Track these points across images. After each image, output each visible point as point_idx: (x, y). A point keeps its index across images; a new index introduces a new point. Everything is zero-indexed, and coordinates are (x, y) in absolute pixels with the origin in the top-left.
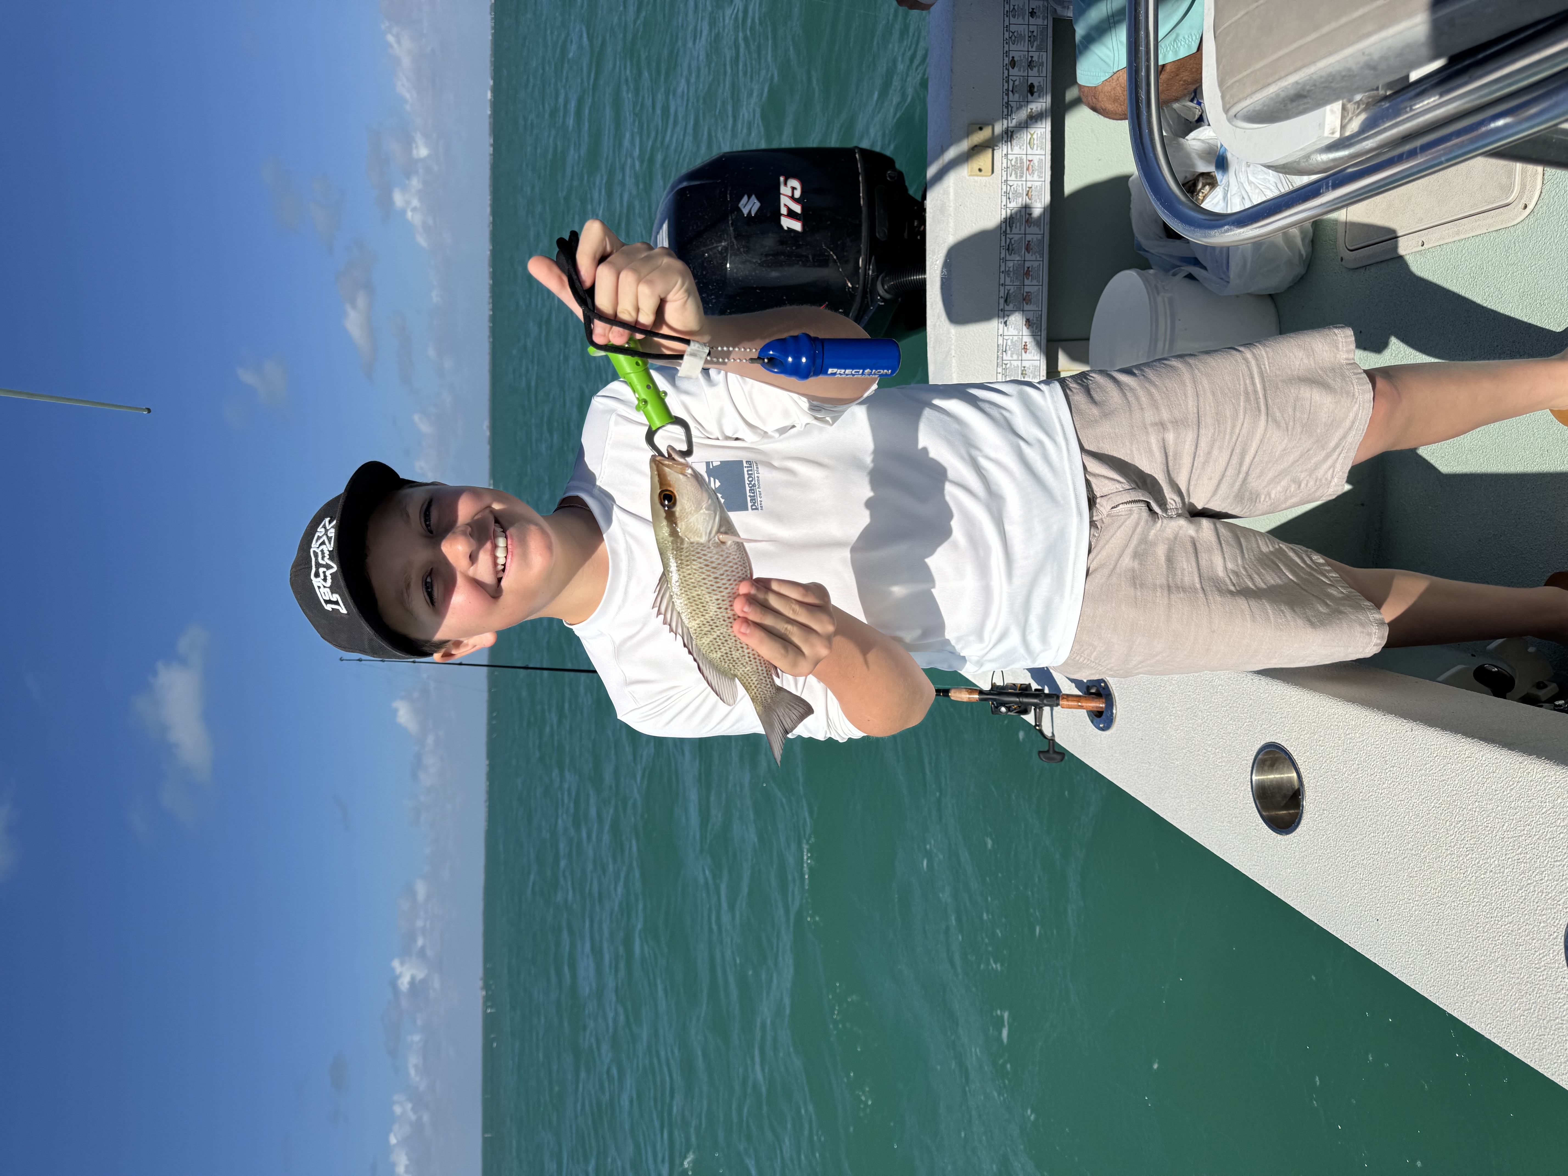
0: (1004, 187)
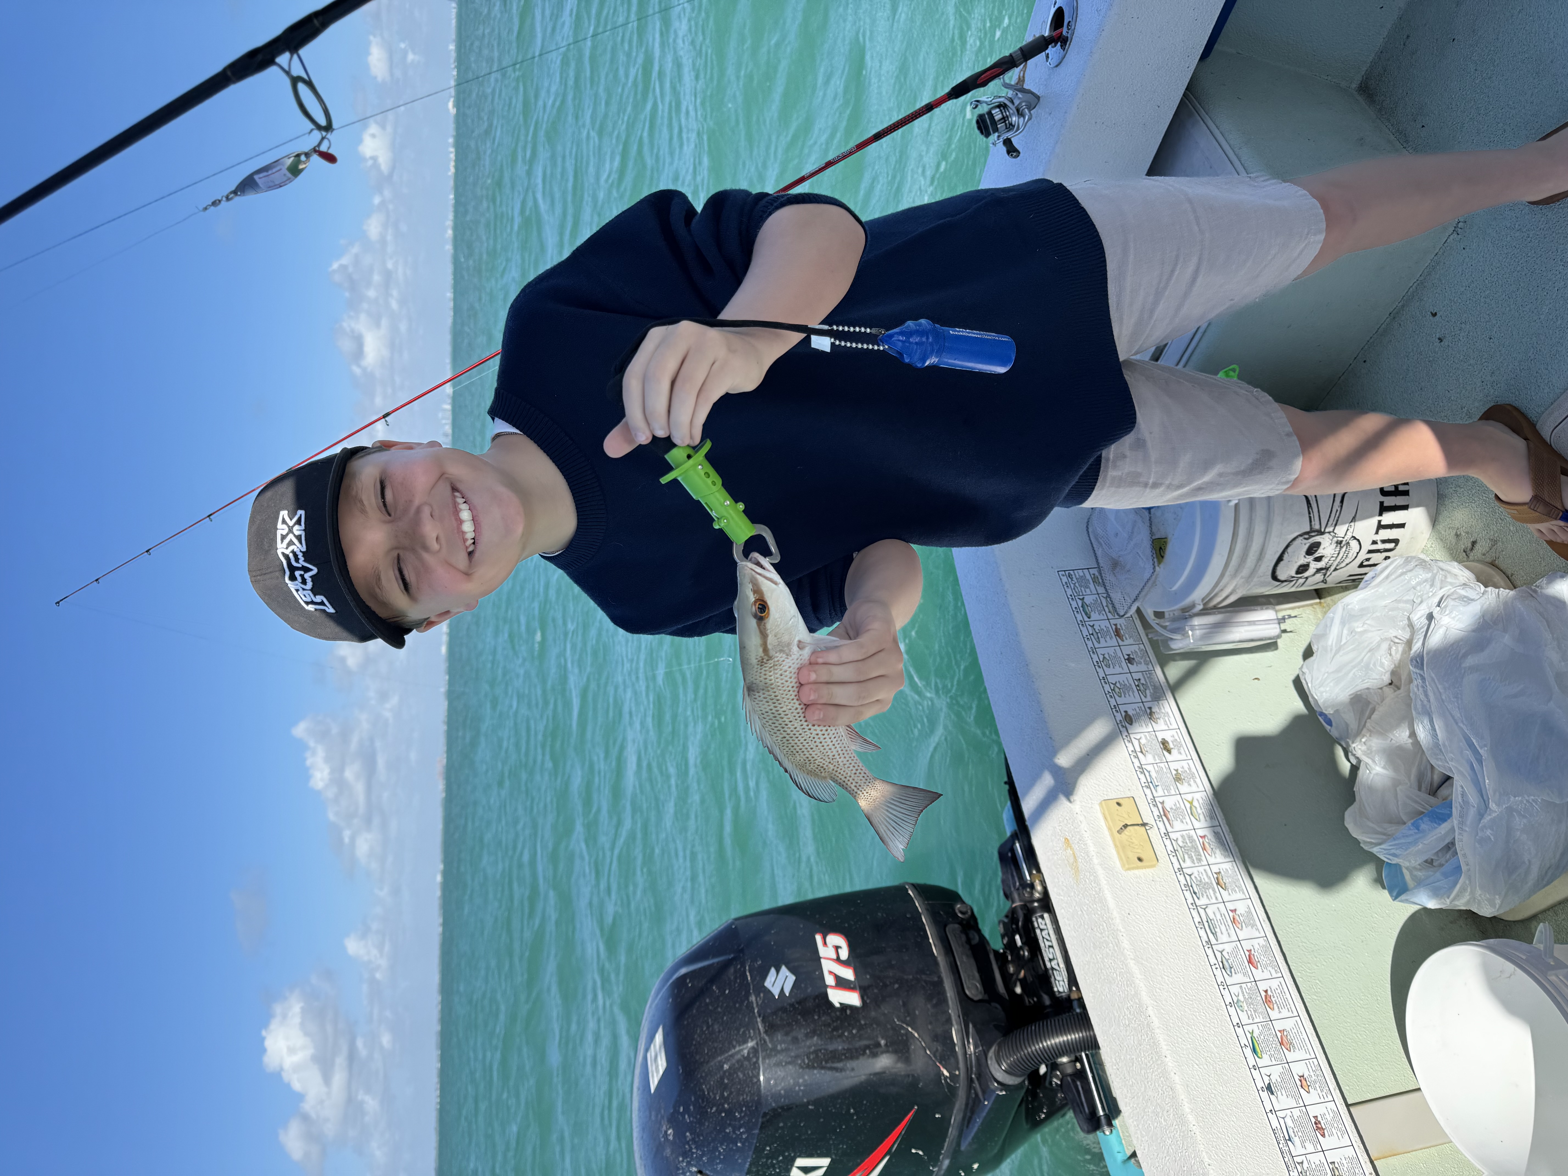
0: (1181, 878)
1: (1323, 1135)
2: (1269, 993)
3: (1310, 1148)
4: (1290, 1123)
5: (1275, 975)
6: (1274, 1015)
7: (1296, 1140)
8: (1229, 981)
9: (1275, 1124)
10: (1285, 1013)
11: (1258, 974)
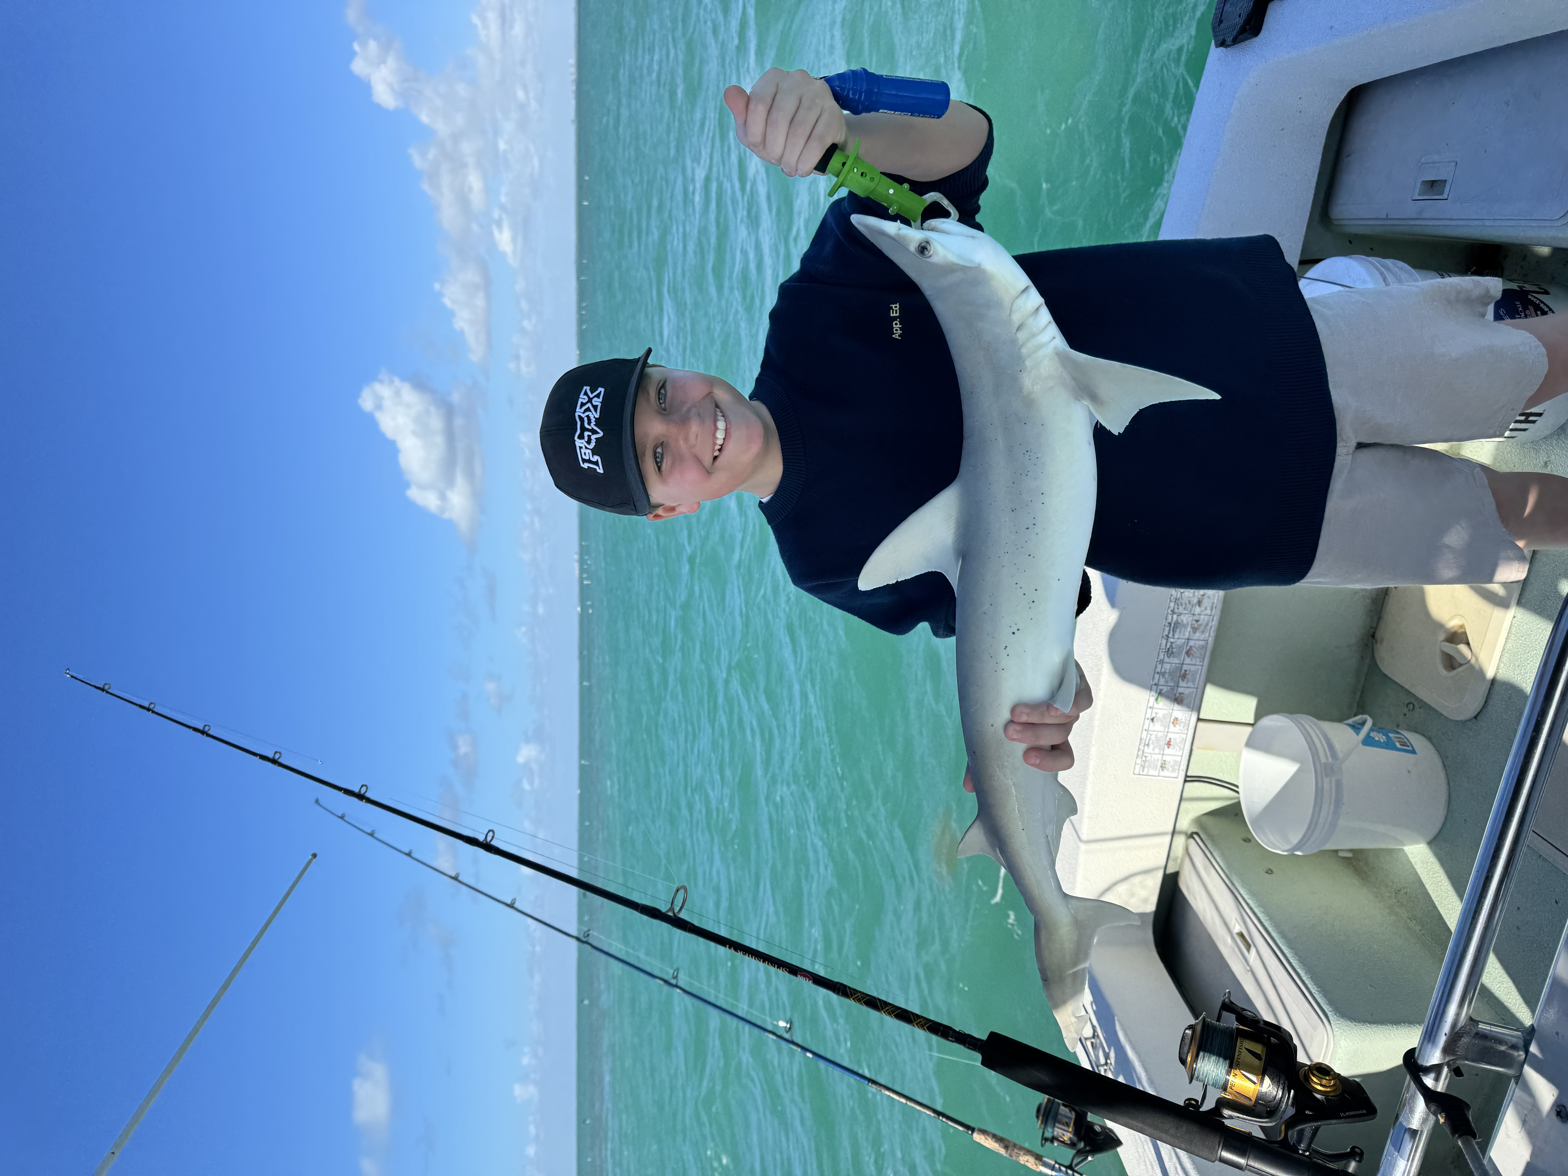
1: (1169, 747)
2: (1187, 672)
3: (1157, 751)
4: (1153, 737)
5: (1197, 663)
6: (1182, 684)
7: (1151, 746)
8: (1166, 660)
9: (1144, 736)
10: (1190, 685)
11: (1188, 660)
